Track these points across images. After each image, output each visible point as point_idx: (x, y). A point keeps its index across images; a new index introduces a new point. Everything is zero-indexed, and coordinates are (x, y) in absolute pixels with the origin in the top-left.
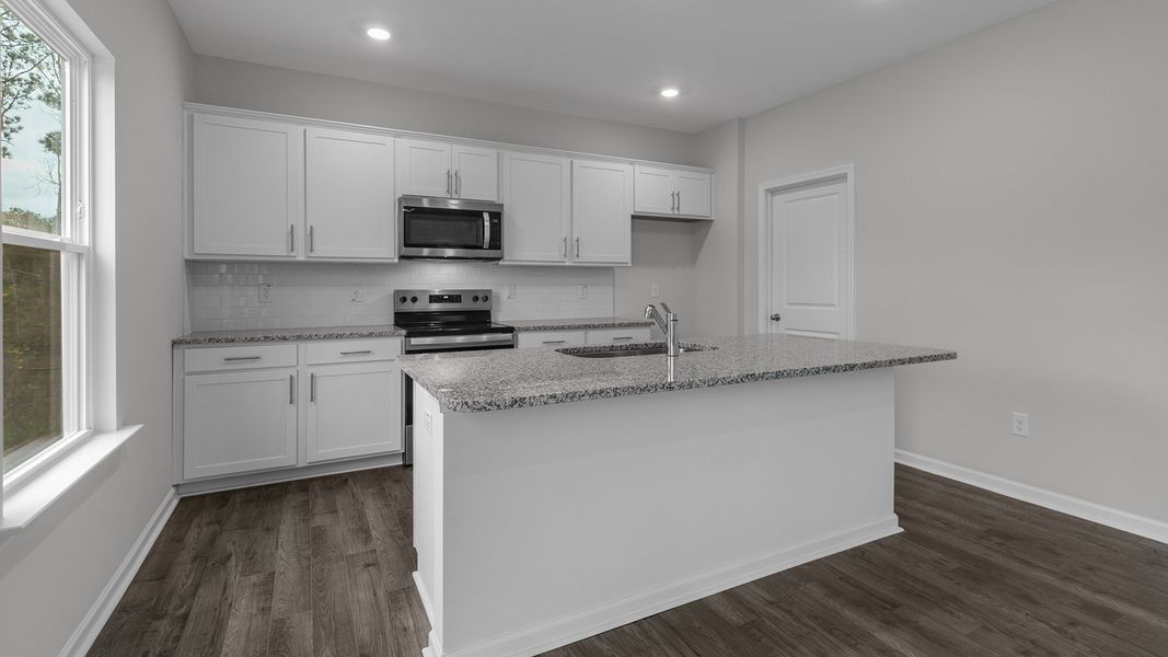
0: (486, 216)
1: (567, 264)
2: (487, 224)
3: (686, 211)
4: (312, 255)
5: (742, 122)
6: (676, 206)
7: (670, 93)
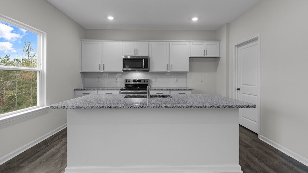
0: (143, 60)
1: (168, 72)
2: (143, 62)
3: (209, 54)
4: (104, 71)
5: (228, 24)
6: (205, 53)
7: (195, 19)
